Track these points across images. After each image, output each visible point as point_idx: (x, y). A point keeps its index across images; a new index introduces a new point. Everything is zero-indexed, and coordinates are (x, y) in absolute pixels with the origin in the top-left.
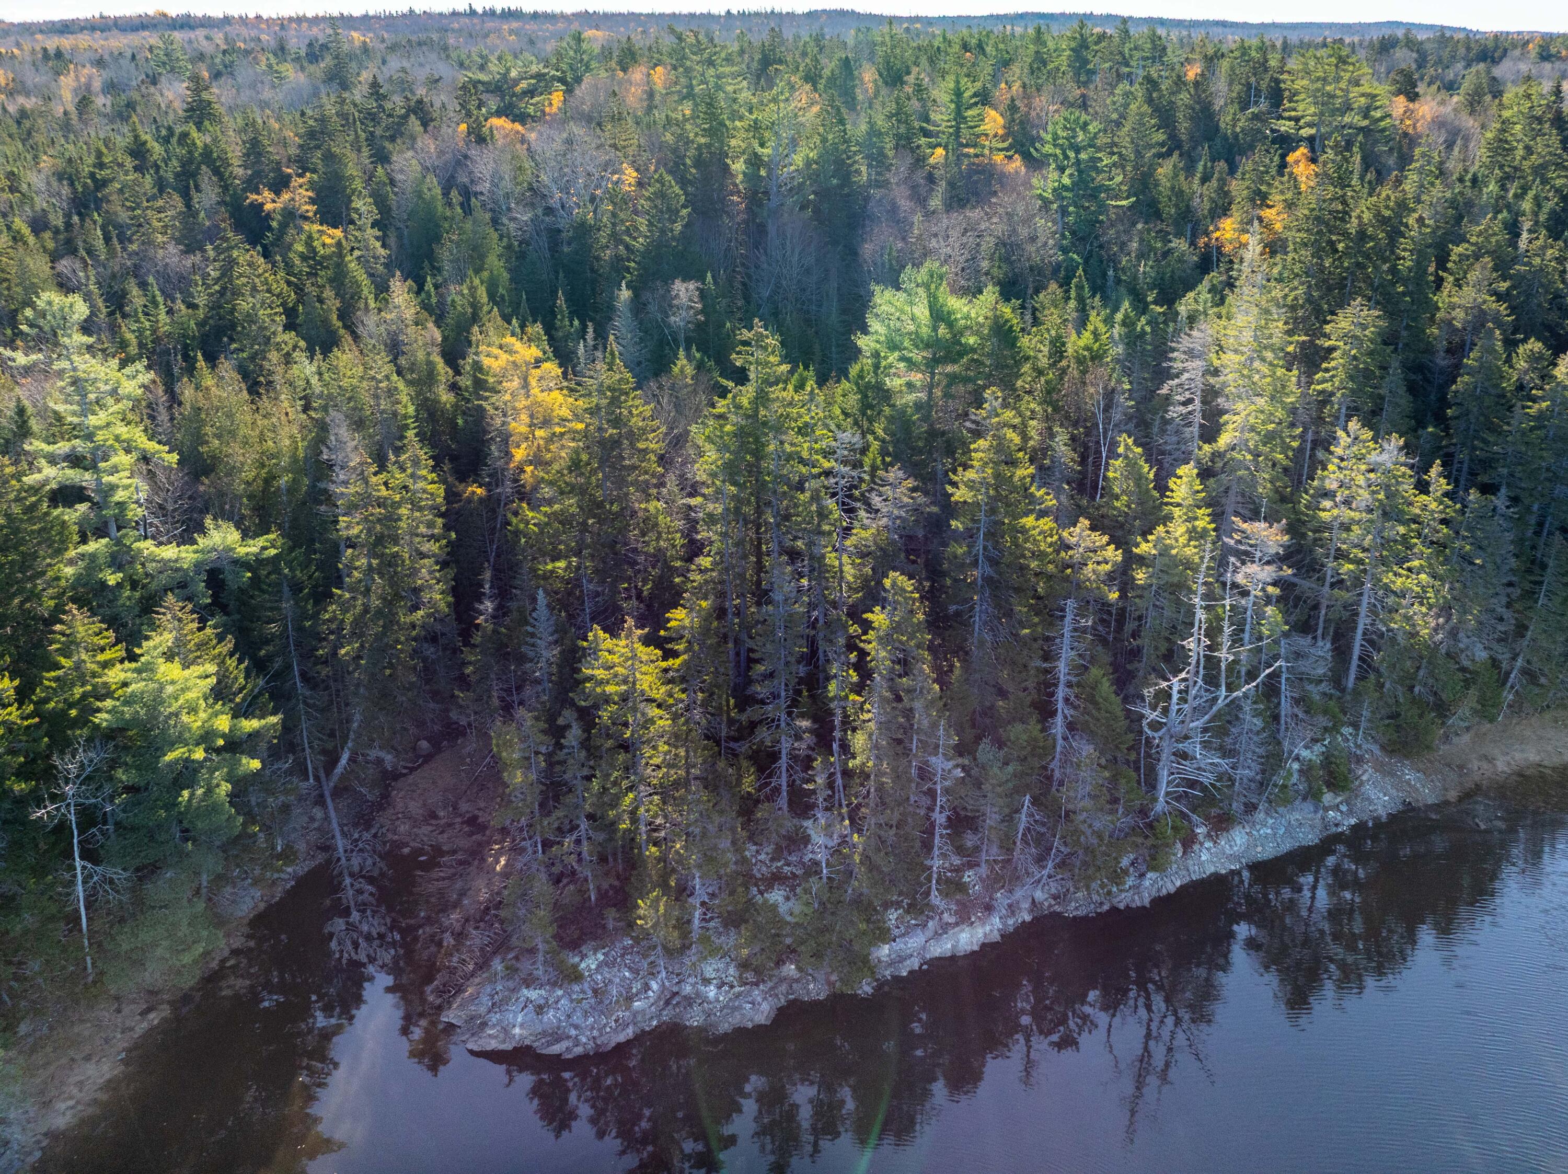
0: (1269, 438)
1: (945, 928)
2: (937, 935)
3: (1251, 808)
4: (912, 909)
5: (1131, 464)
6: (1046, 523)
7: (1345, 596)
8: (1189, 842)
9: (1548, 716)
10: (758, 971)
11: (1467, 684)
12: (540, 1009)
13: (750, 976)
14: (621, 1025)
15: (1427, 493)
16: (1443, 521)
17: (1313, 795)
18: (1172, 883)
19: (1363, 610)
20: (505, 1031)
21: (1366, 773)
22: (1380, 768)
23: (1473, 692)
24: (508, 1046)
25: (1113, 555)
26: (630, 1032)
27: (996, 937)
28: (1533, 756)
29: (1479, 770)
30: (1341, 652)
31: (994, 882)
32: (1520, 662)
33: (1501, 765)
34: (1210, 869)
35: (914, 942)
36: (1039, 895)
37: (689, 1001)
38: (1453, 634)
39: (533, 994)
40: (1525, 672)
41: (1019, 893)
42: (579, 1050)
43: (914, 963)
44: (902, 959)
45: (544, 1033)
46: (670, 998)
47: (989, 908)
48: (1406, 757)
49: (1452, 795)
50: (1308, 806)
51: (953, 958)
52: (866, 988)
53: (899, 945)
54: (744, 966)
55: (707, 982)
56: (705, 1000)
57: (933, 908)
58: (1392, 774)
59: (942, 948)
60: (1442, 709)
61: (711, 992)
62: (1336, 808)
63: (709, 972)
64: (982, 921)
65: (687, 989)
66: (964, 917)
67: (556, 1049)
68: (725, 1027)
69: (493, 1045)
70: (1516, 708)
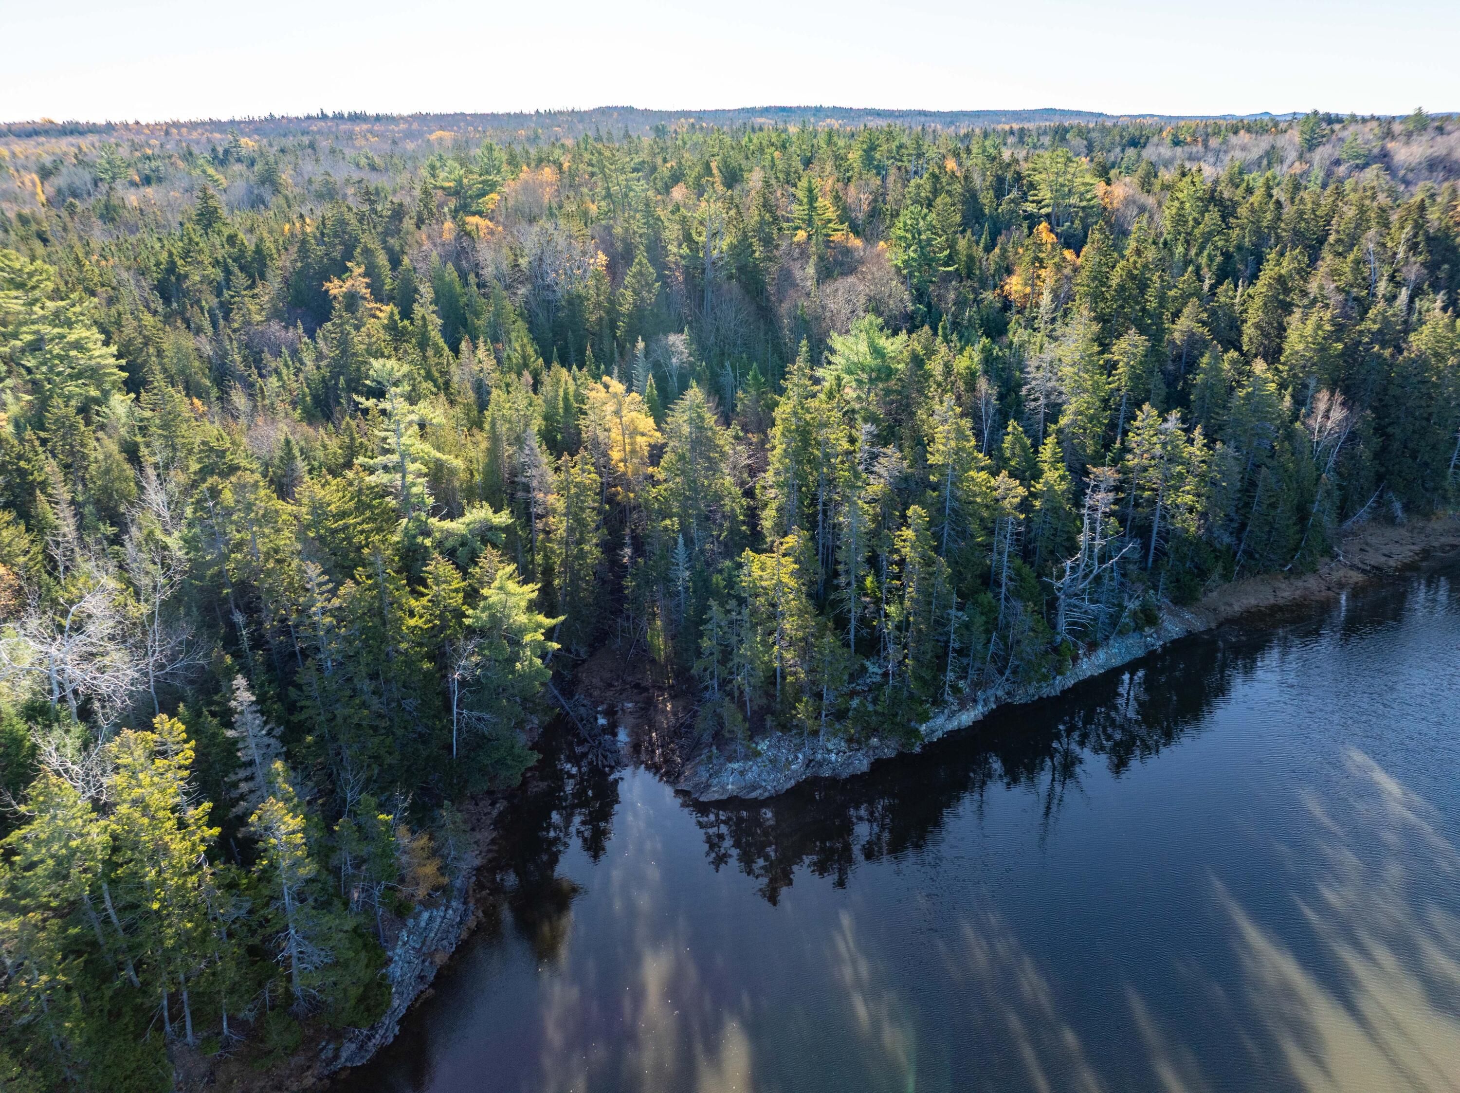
0: (1091, 419)
1: (953, 713)
2: (949, 718)
3: (1107, 638)
4: (935, 703)
5: (1017, 439)
6: (983, 475)
7: (1144, 511)
8: (1075, 659)
9: (1259, 577)
10: (859, 742)
11: (1217, 558)
12: (742, 773)
13: (855, 746)
14: (788, 778)
15: (1192, 445)
16: (1203, 462)
17: (1138, 629)
18: (1070, 683)
19: (1156, 519)
20: (723, 788)
21: (1164, 616)
22: (1171, 612)
23: (1220, 563)
24: (724, 797)
25: (1021, 491)
26: (793, 782)
27: (980, 717)
28: (1253, 602)
29: (1225, 611)
30: (1145, 547)
31: (976, 685)
32: (1242, 546)
33: (1237, 608)
34: (1089, 674)
35: (940, 721)
36: (1000, 693)
37: (820, 764)
38: (1209, 530)
39: (735, 766)
40: (1244, 551)
41: (990, 692)
42: (767, 794)
43: (939, 734)
44: (933, 732)
45: (744, 788)
46: (809, 763)
47: (975, 701)
48: (1185, 605)
49: (1213, 625)
50: (1136, 635)
51: (959, 730)
52: (917, 749)
53: (931, 723)
54: (850, 740)
55: (830, 751)
56: (830, 762)
57: (946, 702)
58: (1177, 615)
59: (953, 725)
60: (1202, 574)
61: (833, 757)
62: (1151, 636)
63: (830, 746)
64: (974, 708)
65: (819, 757)
66: (963, 707)
67: (754, 795)
68: (844, 775)
69: (716, 797)
70: (1241, 575)
